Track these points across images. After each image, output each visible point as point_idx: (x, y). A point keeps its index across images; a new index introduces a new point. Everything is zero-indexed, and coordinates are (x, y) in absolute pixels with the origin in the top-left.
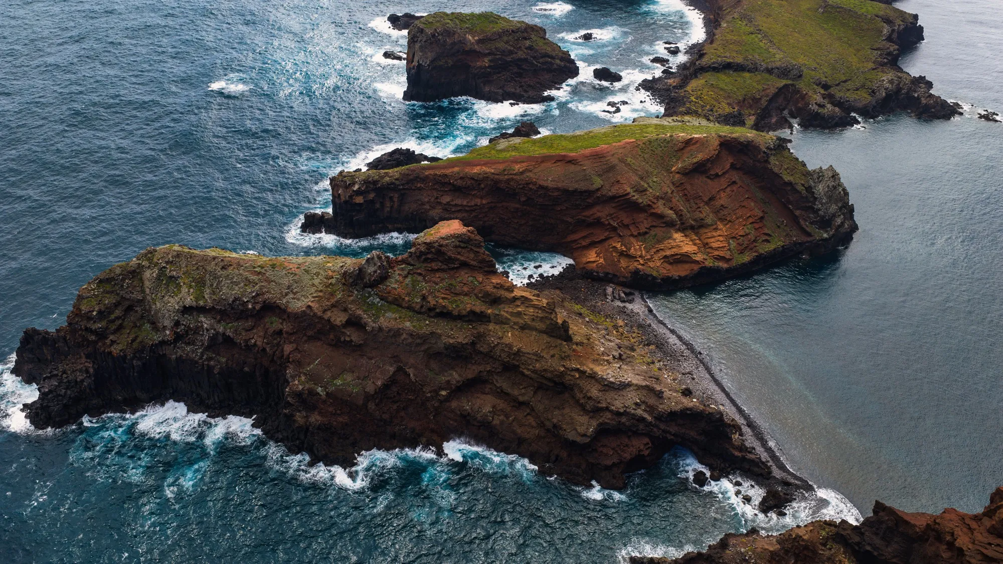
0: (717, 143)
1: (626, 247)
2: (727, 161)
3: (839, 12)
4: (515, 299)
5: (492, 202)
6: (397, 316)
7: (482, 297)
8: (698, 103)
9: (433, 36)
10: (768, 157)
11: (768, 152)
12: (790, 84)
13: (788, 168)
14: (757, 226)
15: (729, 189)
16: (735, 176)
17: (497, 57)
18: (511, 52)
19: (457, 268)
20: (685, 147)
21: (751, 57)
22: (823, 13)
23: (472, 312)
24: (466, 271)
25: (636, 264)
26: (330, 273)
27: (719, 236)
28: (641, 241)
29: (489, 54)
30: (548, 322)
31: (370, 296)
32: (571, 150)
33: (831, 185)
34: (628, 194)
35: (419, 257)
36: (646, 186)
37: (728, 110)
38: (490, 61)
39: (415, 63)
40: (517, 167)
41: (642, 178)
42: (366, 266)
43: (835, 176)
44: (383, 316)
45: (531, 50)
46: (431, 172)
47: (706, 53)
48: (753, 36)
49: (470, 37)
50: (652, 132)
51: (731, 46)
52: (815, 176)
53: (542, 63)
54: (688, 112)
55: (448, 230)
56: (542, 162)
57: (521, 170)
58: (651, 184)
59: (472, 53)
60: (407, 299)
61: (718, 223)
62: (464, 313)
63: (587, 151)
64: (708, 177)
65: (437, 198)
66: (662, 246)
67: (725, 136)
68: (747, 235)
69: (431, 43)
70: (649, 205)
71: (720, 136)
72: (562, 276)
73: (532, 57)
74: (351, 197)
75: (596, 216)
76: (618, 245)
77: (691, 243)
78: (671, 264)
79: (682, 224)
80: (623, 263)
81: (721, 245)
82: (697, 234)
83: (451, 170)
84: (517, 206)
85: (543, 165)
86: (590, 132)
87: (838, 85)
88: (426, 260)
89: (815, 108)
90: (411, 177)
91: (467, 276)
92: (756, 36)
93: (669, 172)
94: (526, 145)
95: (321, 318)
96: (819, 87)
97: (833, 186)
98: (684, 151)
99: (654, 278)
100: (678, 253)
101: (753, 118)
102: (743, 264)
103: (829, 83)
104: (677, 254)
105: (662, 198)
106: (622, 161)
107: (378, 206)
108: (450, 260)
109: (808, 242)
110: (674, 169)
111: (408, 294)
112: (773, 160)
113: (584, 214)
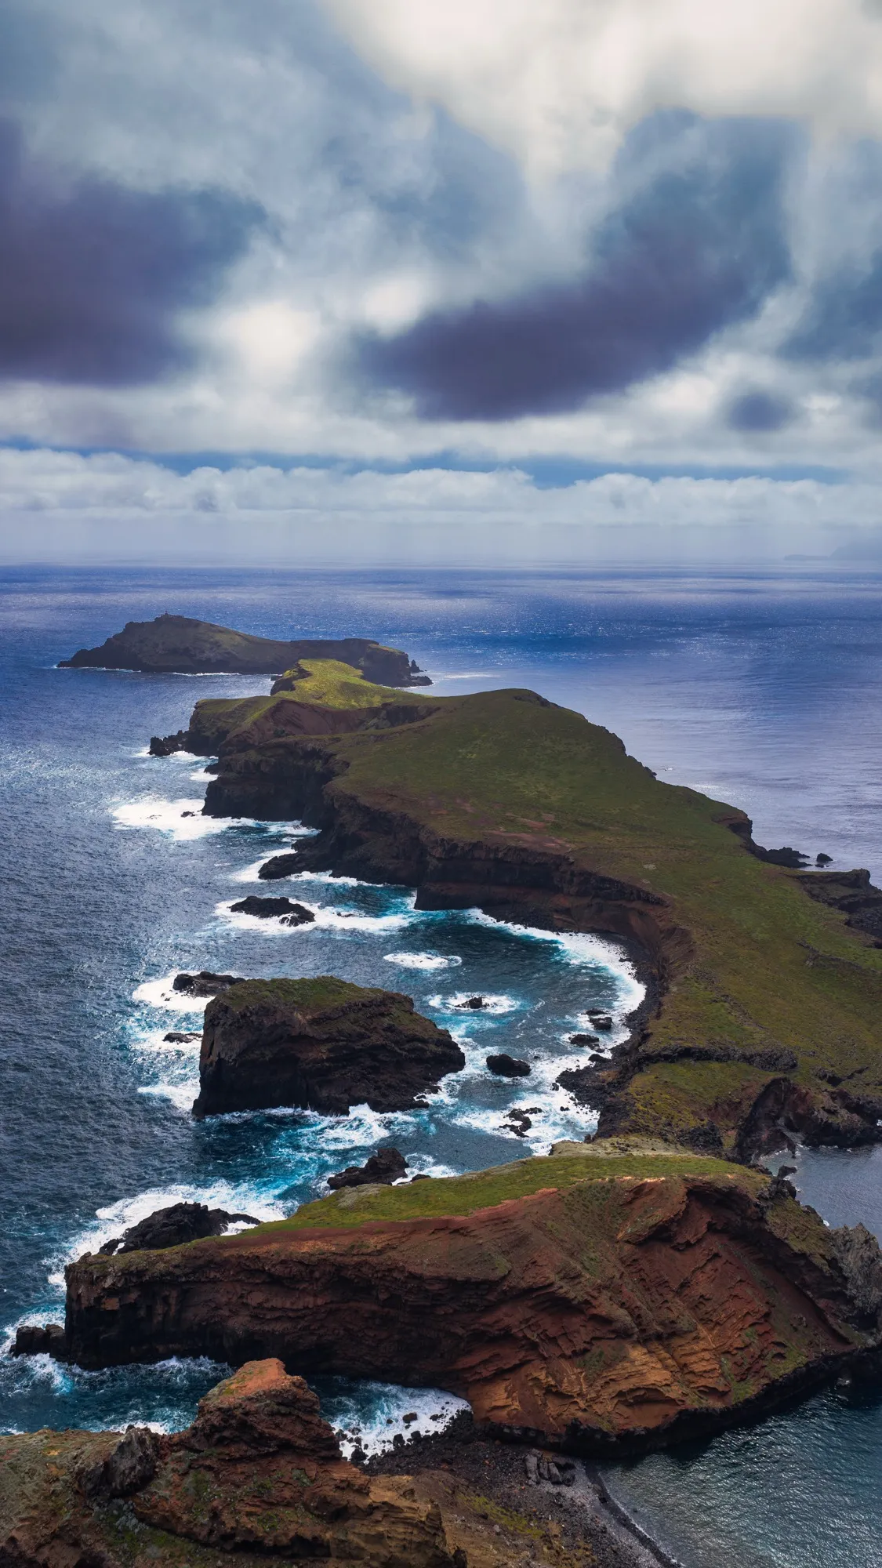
0: (682, 1191)
1: (554, 1377)
2: (702, 1220)
3: (834, 966)
4: (372, 1509)
5: (332, 1302)
6: (167, 1552)
7: (316, 1508)
8: (648, 1113)
9: (244, 1016)
10: (763, 1213)
11: (763, 1204)
12: (780, 1079)
13: (796, 1228)
14: (761, 1329)
15: (709, 1267)
16: (716, 1244)
17: (341, 1043)
18: (361, 1036)
19: (273, 1454)
20: (634, 1199)
21: (718, 1038)
22: (813, 967)
23: (299, 1539)
24: (289, 1458)
25: (573, 1408)
26: (54, 1471)
27: (704, 1350)
28: (579, 1367)
29: (328, 1040)
30: (430, 1552)
31: (121, 1513)
32: (458, 1210)
33: (865, 1256)
34: (551, 1284)
35: (208, 1436)
36: (579, 1267)
37: (693, 1123)
38: (330, 1051)
39: (214, 1058)
40: (372, 1241)
41: (572, 1255)
42: (117, 1458)
43: (869, 1241)
44: (143, 1553)
45: (392, 1032)
46: (234, 1252)
47: (652, 1034)
48: (718, 1005)
49: (299, 1016)
50: (582, 1173)
51: (686, 1022)
52: (839, 1242)
53: (408, 1051)
54: (635, 1129)
55: (260, 1382)
56: (413, 1232)
57: (379, 1247)
58: (586, 1264)
59: (303, 1039)
60: (185, 1518)
61: (700, 1327)
62: (285, 1541)
63: (484, 1213)
64: (675, 1248)
65: (242, 1296)
66: (612, 1375)
67: (694, 1180)
68: (747, 1346)
69: (240, 1028)
70: (587, 1302)
71: (686, 1180)
72: (451, 1436)
73: (392, 1042)
74: (98, 1300)
75: (502, 1325)
76: (542, 1375)
77: (659, 1366)
78: (630, 1405)
79: (643, 1331)
80: (553, 1407)
81: (709, 1368)
82: (667, 1348)
83: (265, 1249)
84: (375, 1308)
85: (414, 1237)
86: (487, 1174)
87: (851, 1077)
88: (221, 1442)
89: (823, 1115)
90: (201, 1262)
91: (290, 1468)
92: (723, 1006)
93: (612, 1239)
94: (387, 1199)
95: (31, 1562)
96: (824, 1082)
97: (869, 1258)
98: (632, 1206)
99: (605, 1435)
100: (641, 1385)
101: (733, 1133)
102: (747, 1401)
103: (839, 1076)
104: (638, 1389)
105: (606, 1288)
106: (539, 1226)
107: (142, 1313)
108: (262, 1439)
109: (844, 1354)
110: (620, 1235)
111: (188, 1509)
112: (769, 1216)
113: (483, 1320)
